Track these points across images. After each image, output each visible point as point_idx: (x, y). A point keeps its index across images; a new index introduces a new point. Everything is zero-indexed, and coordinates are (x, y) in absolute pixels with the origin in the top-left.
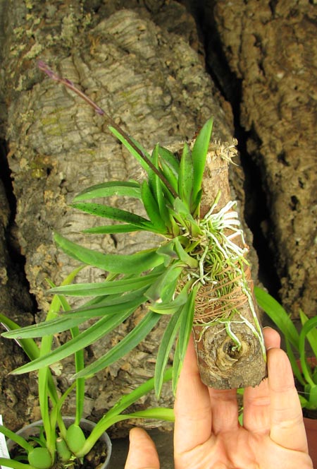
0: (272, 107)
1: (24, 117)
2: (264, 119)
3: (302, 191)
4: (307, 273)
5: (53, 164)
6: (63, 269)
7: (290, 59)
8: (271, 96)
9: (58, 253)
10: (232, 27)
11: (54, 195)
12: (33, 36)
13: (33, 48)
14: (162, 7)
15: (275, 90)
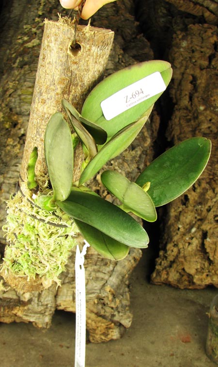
0: (190, 129)
1: (11, 85)
2: (182, 135)
3: (193, 193)
4: (179, 252)
5: (19, 121)
6: (3, 194)
7: (212, 99)
8: (192, 121)
9: (4, 182)
10: (178, 66)
11: (14, 142)
12: (36, 33)
13: (33, 41)
14: (133, 39)
15: (196, 118)
